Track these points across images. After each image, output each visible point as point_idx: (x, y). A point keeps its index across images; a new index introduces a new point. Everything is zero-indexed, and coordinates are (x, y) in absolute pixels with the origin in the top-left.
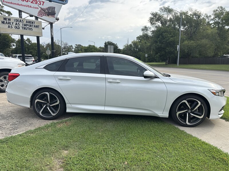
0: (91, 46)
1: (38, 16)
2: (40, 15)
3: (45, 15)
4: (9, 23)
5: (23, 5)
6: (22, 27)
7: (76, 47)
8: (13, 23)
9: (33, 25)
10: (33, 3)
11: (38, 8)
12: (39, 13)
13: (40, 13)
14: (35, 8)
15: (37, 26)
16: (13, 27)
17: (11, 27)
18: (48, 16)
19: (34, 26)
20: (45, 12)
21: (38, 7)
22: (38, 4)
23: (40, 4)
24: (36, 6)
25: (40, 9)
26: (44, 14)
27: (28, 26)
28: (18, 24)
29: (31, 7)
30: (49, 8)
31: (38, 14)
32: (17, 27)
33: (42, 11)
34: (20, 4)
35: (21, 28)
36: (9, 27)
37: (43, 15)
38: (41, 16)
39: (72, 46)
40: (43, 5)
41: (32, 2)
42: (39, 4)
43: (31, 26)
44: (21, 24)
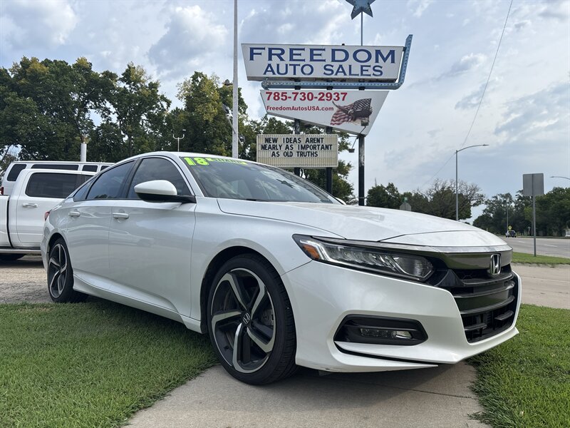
0: (562, 190)
1: (332, 126)
2: (337, 122)
3: (346, 119)
4: (274, 147)
5: (302, 109)
6: (298, 152)
7: (520, 198)
8: (280, 147)
9: (319, 145)
10: (324, 100)
11: (332, 109)
12: (334, 119)
13: (336, 118)
14: (327, 109)
15: (327, 147)
16: (281, 154)
17: (276, 155)
18: (355, 120)
19: (320, 147)
20: (347, 114)
21: (333, 106)
22: (332, 100)
23: (337, 98)
24: (329, 104)
25: (336, 109)
26: (344, 118)
27: (309, 149)
28: (290, 148)
29: (318, 108)
30: (357, 103)
31: (332, 120)
32: (287, 154)
33: (340, 112)
34: (296, 106)
35: (295, 155)
36: (273, 154)
37: (342, 120)
38: (339, 124)
39: (508, 196)
40: (343, 99)
41: (320, 99)
42: (335, 99)
43: (314, 148)
44: (296, 147)
